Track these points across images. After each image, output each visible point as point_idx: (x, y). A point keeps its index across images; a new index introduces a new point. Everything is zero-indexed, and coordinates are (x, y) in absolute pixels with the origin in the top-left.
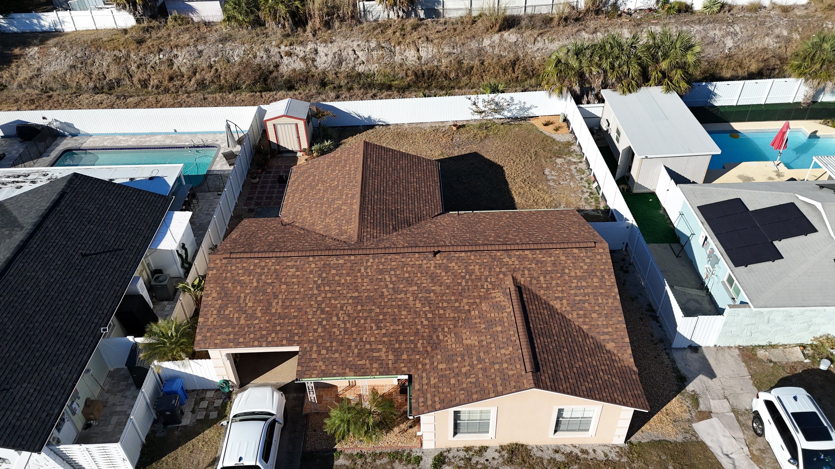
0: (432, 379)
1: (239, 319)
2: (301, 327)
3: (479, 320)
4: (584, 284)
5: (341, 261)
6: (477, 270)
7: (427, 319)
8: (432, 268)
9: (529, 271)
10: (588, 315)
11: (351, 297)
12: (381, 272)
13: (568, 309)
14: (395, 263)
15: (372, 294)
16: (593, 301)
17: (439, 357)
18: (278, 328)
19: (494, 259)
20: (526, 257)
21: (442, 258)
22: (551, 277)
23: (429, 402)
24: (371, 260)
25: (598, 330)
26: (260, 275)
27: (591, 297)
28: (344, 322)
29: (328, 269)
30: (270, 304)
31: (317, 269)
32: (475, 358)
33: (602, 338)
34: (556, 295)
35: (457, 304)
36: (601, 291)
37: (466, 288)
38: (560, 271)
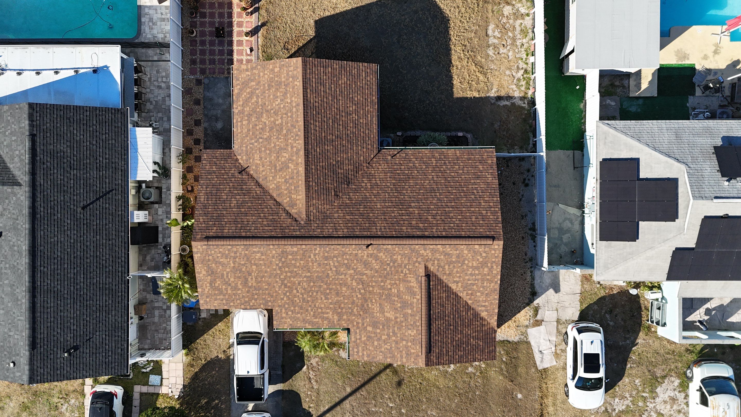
0: (363, 336)
1: (226, 289)
2: (272, 296)
3: (397, 299)
4: (477, 272)
5: (295, 249)
6: (399, 259)
7: (361, 294)
8: (365, 257)
9: (438, 261)
10: (474, 293)
11: (305, 276)
12: (326, 258)
13: (461, 289)
14: (337, 252)
15: (320, 275)
16: (480, 284)
17: (368, 320)
18: (256, 297)
19: (413, 251)
20: (438, 250)
21: (373, 249)
22: (454, 266)
23: (360, 354)
24: (318, 249)
25: (478, 304)
26: (235, 258)
27: (480, 281)
28: (302, 294)
29: (285, 254)
30: (246, 280)
31: (277, 255)
32: (391, 330)
33: (480, 309)
34: (455, 279)
35: (382, 284)
36: (488, 277)
37: (390, 272)
38: (461, 262)
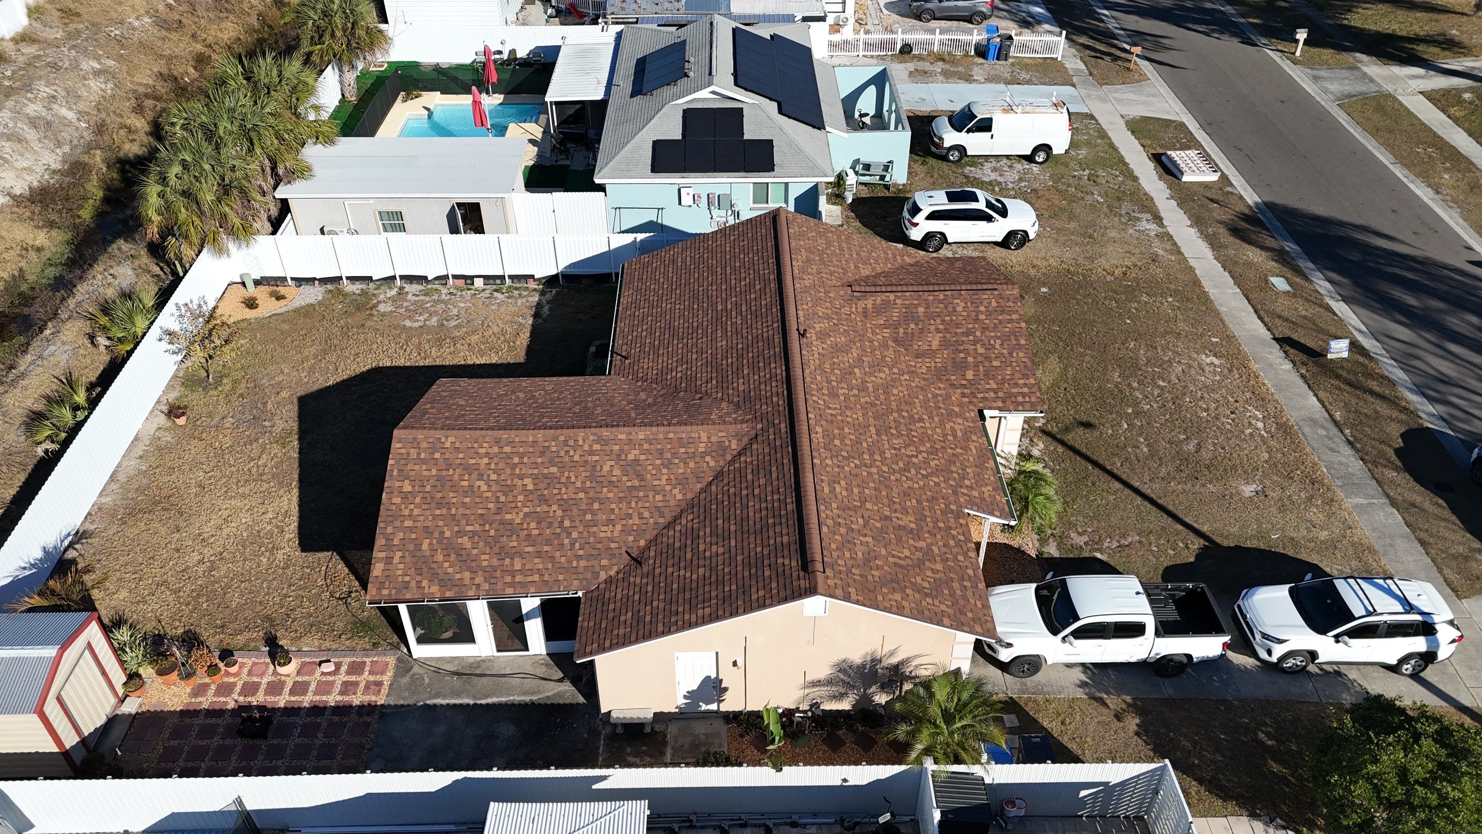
0: (988, 386)
1: (934, 571)
5: (819, 429)
6: (823, 311)
7: (901, 374)
8: (824, 346)
10: (874, 258)
11: (878, 435)
12: (834, 394)
13: (869, 267)
14: (819, 377)
15: (871, 414)
17: (953, 378)
19: (805, 291)
20: (802, 267)
21: (807, 331)
22: (829, 261)
23: (1026, 390)
24: (815, 398)
28: (919, 452)
29: (832, 447)
30: (903, 528)
31: (835, 459)
32: (964, 339)
38: (820, 253)
